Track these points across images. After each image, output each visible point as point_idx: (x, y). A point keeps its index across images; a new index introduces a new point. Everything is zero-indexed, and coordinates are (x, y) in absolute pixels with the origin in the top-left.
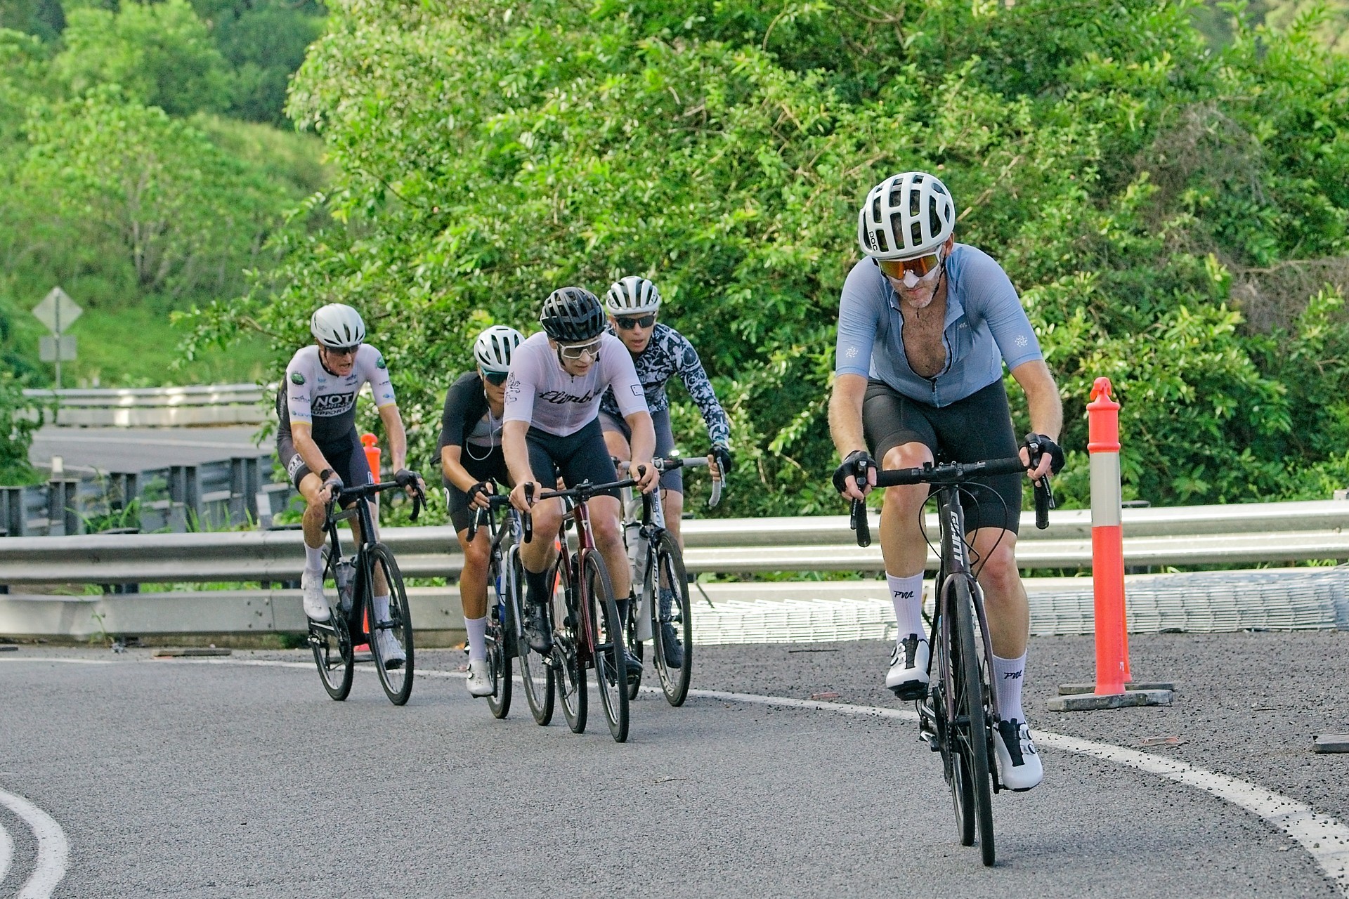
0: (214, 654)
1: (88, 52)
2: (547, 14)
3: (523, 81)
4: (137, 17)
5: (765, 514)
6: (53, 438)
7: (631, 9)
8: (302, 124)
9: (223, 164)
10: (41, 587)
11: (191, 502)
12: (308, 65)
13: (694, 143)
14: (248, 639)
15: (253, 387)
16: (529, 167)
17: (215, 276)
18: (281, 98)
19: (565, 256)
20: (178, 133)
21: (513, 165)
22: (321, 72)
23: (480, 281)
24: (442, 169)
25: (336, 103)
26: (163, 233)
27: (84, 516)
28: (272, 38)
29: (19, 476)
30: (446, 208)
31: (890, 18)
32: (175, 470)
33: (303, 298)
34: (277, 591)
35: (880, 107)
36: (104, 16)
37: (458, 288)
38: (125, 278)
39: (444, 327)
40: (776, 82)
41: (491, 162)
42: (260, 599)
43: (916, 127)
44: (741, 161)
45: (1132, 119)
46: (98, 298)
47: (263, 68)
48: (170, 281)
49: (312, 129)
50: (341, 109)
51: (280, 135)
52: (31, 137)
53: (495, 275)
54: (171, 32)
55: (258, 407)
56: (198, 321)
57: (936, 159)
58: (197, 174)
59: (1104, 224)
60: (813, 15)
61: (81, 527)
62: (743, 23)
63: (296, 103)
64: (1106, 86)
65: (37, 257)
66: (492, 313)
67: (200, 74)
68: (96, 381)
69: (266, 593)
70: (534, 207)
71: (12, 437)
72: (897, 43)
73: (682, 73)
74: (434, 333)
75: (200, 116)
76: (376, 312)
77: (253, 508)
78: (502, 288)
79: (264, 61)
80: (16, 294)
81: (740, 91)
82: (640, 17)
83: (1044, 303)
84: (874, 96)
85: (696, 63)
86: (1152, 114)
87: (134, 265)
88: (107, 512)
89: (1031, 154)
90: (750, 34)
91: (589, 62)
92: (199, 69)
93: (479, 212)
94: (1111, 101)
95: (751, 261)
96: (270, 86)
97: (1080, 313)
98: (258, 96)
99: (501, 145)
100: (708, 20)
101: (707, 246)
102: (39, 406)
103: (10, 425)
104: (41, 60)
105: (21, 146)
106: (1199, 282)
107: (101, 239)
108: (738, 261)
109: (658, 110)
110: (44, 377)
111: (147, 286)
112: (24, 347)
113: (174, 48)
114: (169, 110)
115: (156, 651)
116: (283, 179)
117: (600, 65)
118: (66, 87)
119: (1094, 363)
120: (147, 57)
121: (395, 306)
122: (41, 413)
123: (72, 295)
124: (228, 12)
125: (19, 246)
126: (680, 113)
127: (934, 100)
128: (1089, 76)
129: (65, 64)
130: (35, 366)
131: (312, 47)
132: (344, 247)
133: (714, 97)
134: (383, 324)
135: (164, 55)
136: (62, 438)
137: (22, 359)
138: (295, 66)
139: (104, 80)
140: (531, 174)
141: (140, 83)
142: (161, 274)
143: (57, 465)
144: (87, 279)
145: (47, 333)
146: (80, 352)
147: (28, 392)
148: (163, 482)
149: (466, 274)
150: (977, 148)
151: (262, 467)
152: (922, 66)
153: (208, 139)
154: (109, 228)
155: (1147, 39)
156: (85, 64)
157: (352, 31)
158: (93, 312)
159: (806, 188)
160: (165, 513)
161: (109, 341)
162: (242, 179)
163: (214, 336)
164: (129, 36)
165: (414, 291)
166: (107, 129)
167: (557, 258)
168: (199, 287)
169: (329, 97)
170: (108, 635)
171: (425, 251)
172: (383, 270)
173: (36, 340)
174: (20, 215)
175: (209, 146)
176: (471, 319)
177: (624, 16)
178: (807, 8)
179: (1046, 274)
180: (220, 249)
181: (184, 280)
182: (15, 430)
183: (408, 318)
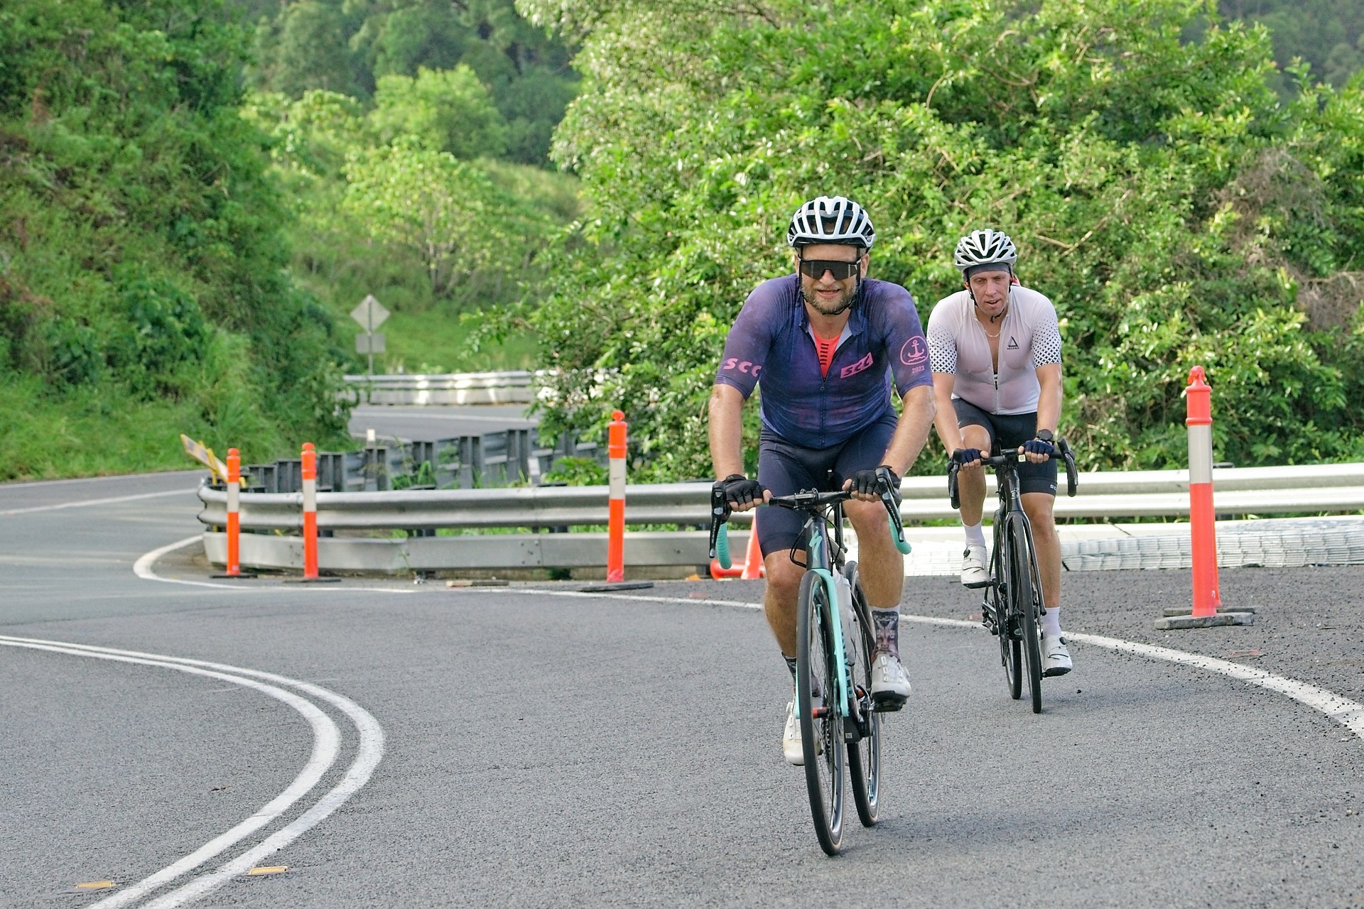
0: (495, 585)
1: (394, 109)
2: (757, 81)
3: (738, 133)
4: (431, 82)
5: (929, 473)
6: (366, 414)
7: (822, 76)
8: (563, 166)
9: (500, 197)
10: (358, 532)
11: (475, 464)
12: (568, 119)
13: (872, 181)
14: (522, 573)
15: (524, 373)
16: (743, 200)
17: (494, 286)
18: (546, 146)
19: (771, 270)
20: (464, 174)
21: (730, 199)
22: (578, 125)
23: (704, 289)
24: (674, 202)
25: (589, 149)
26: (453, 252)
27: (392, 474)
28: (538, 98)
29: (341, 444)
30: (677, 233)
31: (1027, 82)
32: (464, 439)
33: (564, 304)
34: (545, 535)
35: (1020, 152)
36: (404, 82)
37: (686, 296)
38: (422, 287)
39: (676, 327)
40: (936, 134)
41: (712, 196)
42: (531, 541)
43: (1048, 168)
44: (910, 195)
45: (1219, 160)
46: (402, 303)
47: (531, 122)
48: (458, 290)
49: (571, 170)
50: (593, 154)
51: (544, 175)
52: (349, 177)
53: (716, 286)
54: (458, 93)
55: (529, 389)
56: (480, 322)
57: (1064, 193)
58: (479, 205)
59: (1196, 246)
60: (966, 79)
61: (389, 484)
62: (910, 87)
63: (558, 149)
64: (1196, 137)
65: (354, 271)
66: (714, 315)
67: (481, 127)
68: (400, 369)
69: (536, 536)
70: (746, 232)
71: (335, 414)
72: (1032, 101)
73: (864, 125)
74: (668, 331)
75: (481, 160)
76: (622, 314)
77: (525, 470)
78: (722, 295)
79: (531, 115)
80: (337, 301)
81: (909, 141)
82: (829, 82)
83: (1150, 307)
84: (1015, 143)
85: (874, 118)
86: (1235, 157)
87: (430, 277)
88: (410, 473)
89: (1139, 189)
90: (917, 95)
91: (789, 117)
92: (481, 123)
93: (704, 236)
94: (1202, 147)
95: (918, 274)
96: (536, 136)
97: (1177, 315)
98: (527, 144)
99: (719, 183)
100: (883, 84)
101: (884, 262)
102: (356, 389)
103: (333, 405)
104: (357, 117)
105: (342, 184)
106: (1273, 290)
107: (404, 258)
108: (908, 274)
109: (845, 155)
110: (359, 366)
111: (441, 294)
112: (344, 342)
113: (461, 107)
114: (458, 155)
115: (450, 583)
116: (546, 209)
117: (798, 119)
118: (376, 137)
119: (1190, 354)
120: (439, 114)
121: (637, 310)
122: (358, 395)
123: (381, 300)
124: (504, 78)
125: (340, 262)
126: (862, 157)
127: (1062, 147)
128: (1185, 128)
129: (377, 119)
130: (353, 357)
131: (571, 105)
132: (596, 264)
133: (888, 145)
134: (627, 324)
135: (454, 111)
136: (375, 414)
137: (341, 351)
138: (557, 119)
139: (406, 132)
140: (744, 206)
141: (434, 134)
142: (451, 284)
143: (371, 435)
144: (393, 289)
145: (362, 331)
146: (388, 346)
147: (347, 378)
148: (454, 449)
149: (693, 284)
150: (1096, 185)
151: (531, 437)
152: (1052, 120)
153: (488, 178)
154: (410, 248)
155: (1231, 96)
156: (391, 119)
157: (602, 92)
158: (398, 314)
159: (962, 216)
160: (455, 472)
161: (410, 337)
162: (514, 209)
163: (494, 333)
164: (425, 97)
165: (651, 297)
166: (408, 170)
167: (764, 272)
168: (481, 295)
169: (584, 144)
170: (412, 570)
171: (660, 267)
172: (627, 282)
173: (353, 337)
174: (340, 239)
175: (489, 184)
176: (697, 320)
177: (817, 81)
178: (961, 74)
179: (1151, 285)
180: (498, 264)
181: (469, 290)
182: (337, 407)
183: (647, 320)
